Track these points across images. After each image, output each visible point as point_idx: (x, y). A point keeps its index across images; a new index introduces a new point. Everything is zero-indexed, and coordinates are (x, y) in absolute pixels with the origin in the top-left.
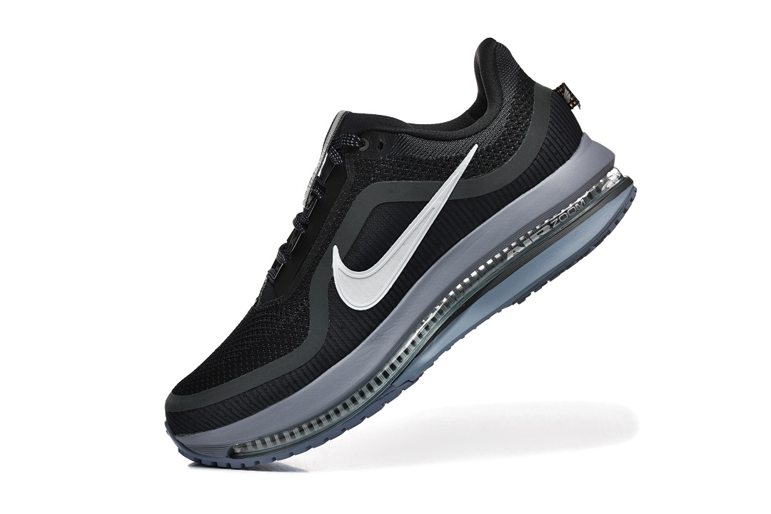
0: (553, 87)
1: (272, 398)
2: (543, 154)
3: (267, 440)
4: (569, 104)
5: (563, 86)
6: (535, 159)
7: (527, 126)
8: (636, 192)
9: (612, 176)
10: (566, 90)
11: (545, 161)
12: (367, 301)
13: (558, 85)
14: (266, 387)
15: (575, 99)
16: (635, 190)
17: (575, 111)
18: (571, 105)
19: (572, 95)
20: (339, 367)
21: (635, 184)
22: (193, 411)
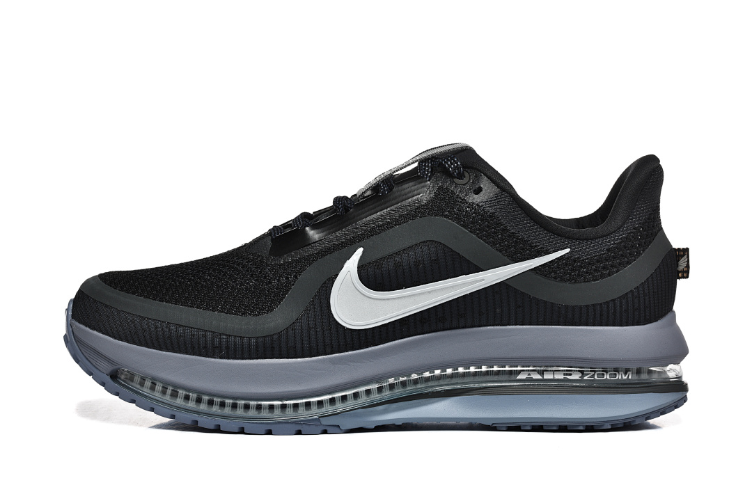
0: (675, 245)
1: (193, 348)
2: (624, 301)
3: (159, 387)
4: (679, 272)
5: (686, 251)
6: (614, 300)
7: (629, 263)
8: (685, 401)
9: (671, 371)
10: (686, 256)
11: (621, 307)
12: (353, 320)
13: (681, 247)
14: (195, 332)
15: (688, 272)
16: (684, 399)
17: (680, 283)
18: (680, 275)
19: (688, 266)
20: (280, 364)
21: (688, 394)
22: (107, 306)
